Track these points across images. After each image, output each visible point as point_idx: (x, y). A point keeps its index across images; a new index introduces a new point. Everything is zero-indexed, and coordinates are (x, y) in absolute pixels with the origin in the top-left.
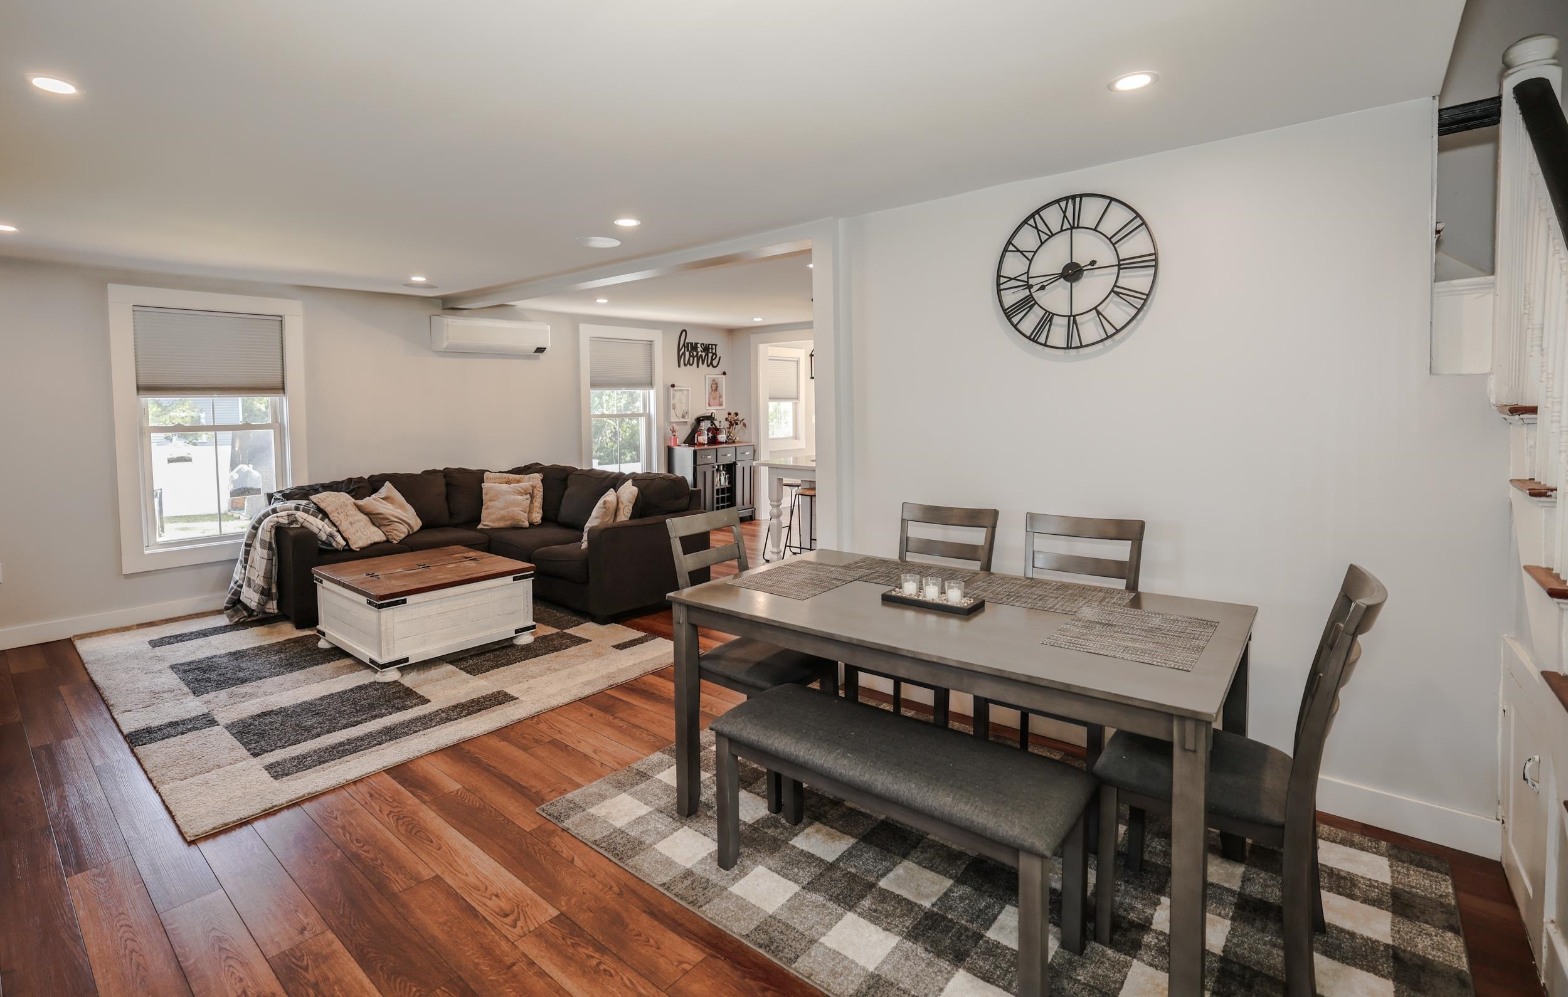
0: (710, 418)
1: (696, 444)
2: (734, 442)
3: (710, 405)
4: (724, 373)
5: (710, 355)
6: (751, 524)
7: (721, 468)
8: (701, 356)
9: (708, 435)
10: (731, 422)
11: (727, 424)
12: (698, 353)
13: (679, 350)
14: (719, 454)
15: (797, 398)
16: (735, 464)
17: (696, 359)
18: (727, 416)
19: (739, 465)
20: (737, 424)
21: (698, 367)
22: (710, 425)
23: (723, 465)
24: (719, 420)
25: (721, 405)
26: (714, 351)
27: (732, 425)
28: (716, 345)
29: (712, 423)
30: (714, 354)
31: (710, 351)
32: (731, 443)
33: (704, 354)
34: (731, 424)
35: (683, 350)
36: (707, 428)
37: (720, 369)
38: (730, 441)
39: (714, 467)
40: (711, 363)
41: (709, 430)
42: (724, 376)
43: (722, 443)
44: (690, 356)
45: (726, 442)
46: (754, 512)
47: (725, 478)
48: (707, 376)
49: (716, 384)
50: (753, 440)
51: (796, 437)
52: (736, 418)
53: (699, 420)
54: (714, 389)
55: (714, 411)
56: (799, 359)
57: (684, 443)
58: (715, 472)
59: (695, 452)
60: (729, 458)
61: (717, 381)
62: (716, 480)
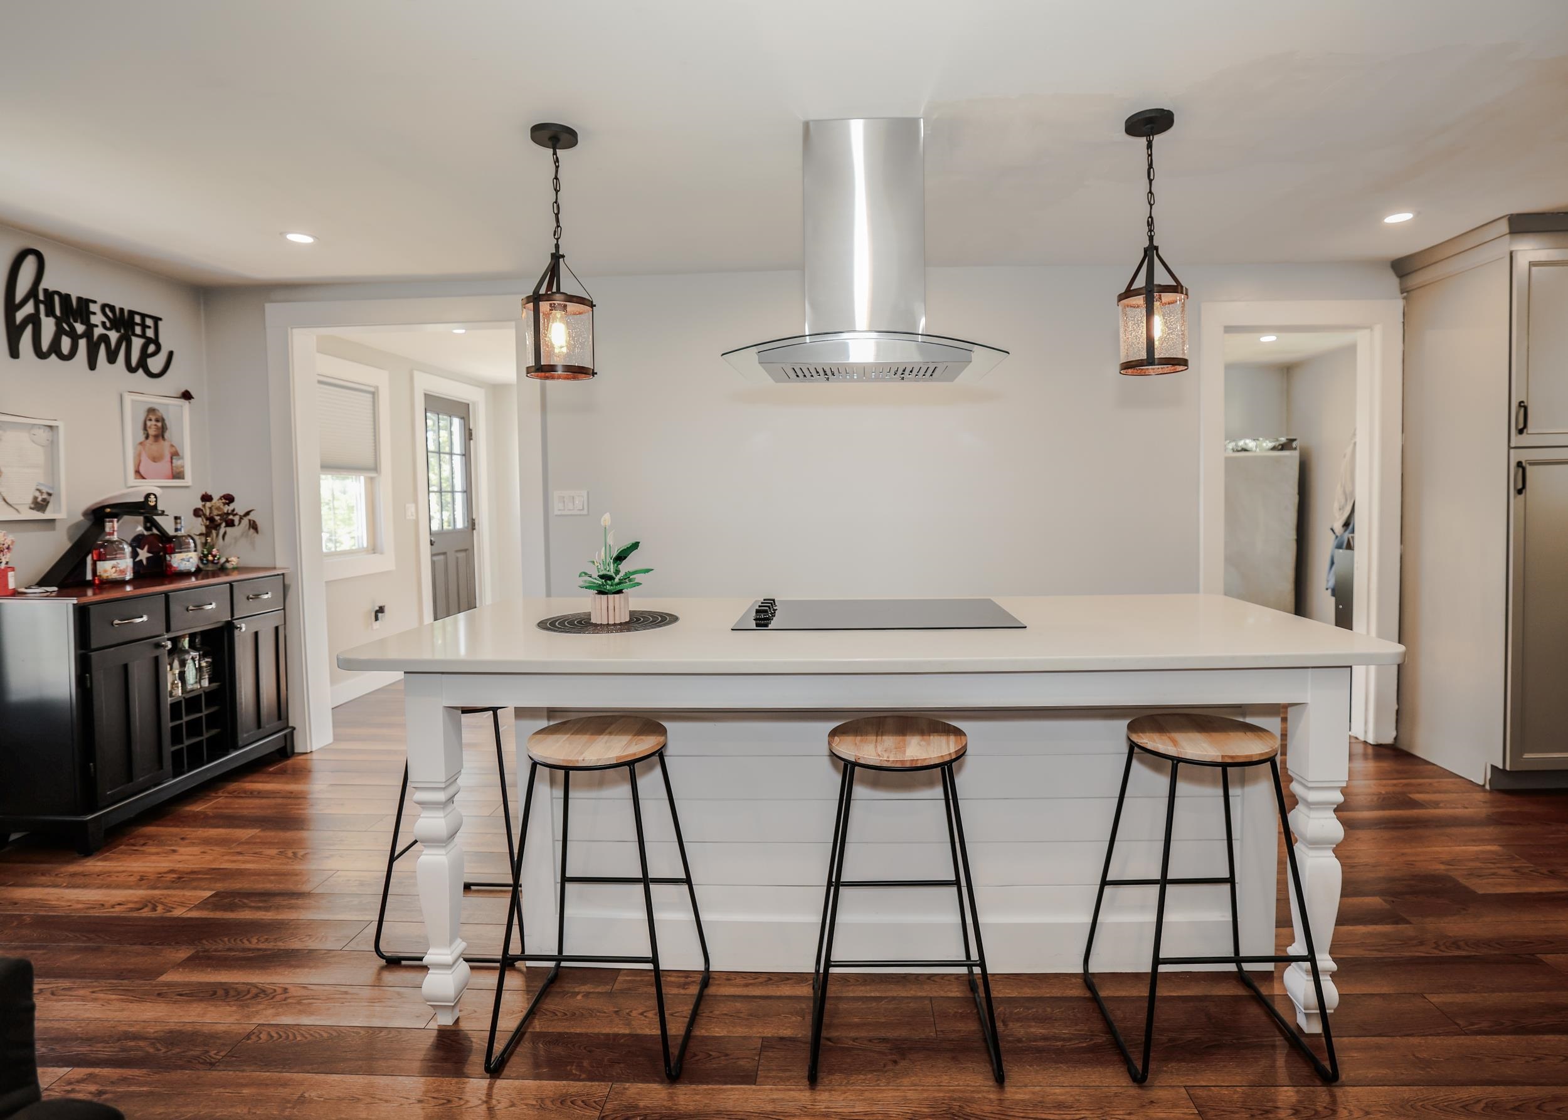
0: (145, 509)
1: (90, 584)
2: (222, 570)
3: (138, 474)
4: (187, 396)
5: (137, 343)
6: (283, 772)
7: (186, 643)
8: (104, 339)
9: (135, 554)
10: (211, 519)
11: (194, 526)
12: (90, 327)
13: (11, 307)
14: (175, 608)
15: (375, 468)
16: (229, 628)
17: (83, 343)
18: (199, 504)
19: (244, 629)
20: (230, 524)
21: (92, 365)
22: (140, 529)
23: (192, 636)
24: (172, 513)
25: (178, 475)
26: (150, 333)
27: (217, 527)
28: (156, 320)
29: (150, 523)
30: (149, 341)
31: (138, 330)
32: (214, 574)
33: (114, 336)
34: (212, 525)
35: (29, 308)
36: (129, 538)
37: (175, 380)
38: (210, 567)
39: (158, 646)
40: (143, 364)
41: (138, 542)
42: (185, 403)
43: (186, 575)
44: (59, 333)
45: (198, 573)
46: (289, 738)
47: (199, 670)
48: (128, 399)
49: (160, 420)
50: (282, 563)
51: (374, 548)
52: (226, 509)
53: (99, 515)
54: (152, 432)
55: (157, 491)
56: (377, 388)
57: (40, 584)
58: (165, 659)
59: (82, 616)
60: (214, 610)
61: (162, 412)
62: (171, 676)
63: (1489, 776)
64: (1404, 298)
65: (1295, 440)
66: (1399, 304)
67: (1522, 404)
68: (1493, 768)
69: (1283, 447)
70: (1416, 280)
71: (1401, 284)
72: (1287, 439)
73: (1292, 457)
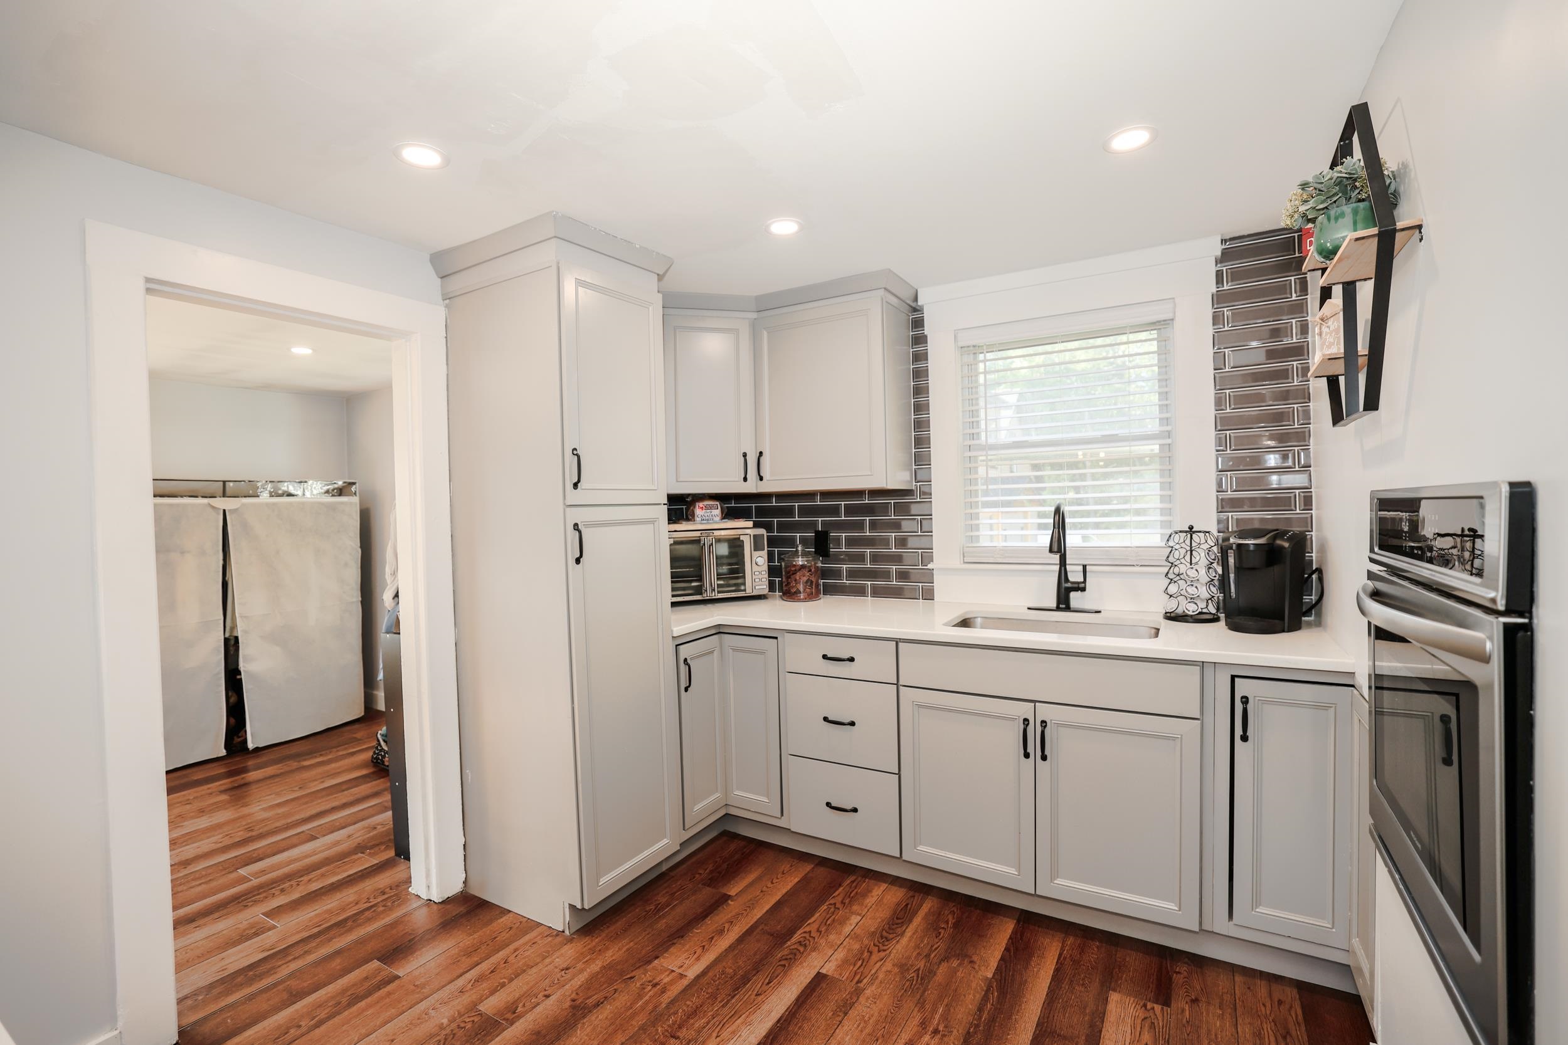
63: (568, 919)
64: (447, 306)
65: (354, 484)
66: (439, 313)
67: (575, 452)
68: (572, 907)
69: (340, 492)
70: (458, 284)
71: (442, 286)
72: (345, 482)
73: (351, 503)
